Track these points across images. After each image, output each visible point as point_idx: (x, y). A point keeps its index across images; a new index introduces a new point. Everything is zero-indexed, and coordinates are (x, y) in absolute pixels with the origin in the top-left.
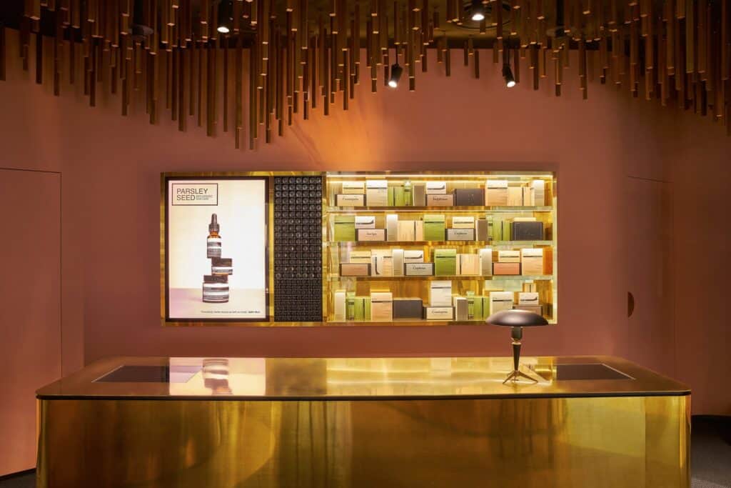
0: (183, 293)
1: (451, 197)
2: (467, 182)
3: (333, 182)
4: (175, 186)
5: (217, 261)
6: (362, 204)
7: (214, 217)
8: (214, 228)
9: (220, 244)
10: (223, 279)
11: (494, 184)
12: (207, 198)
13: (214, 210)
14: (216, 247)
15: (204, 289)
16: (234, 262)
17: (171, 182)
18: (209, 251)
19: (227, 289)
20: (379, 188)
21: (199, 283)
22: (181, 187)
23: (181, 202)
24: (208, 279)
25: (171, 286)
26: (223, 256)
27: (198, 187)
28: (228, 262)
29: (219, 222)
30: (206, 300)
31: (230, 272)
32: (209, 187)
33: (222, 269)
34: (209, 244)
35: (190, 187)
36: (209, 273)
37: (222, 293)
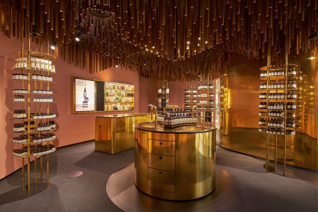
0: (79, 105)
1: (121, 88)
2: (123, 85)
4: (77, 80)
6: (109, 88)
7: (85, 88)
8: (85, 91)
9: (86, 94)
10: (87, 102)
11: (126, 86)
12: (83, 84)
14: (85, 95)
15: (83, 104)
16: (89, 99)
17: (76, 79)
18: (84, 96)
19: (87, 104)
20: (111, 85)
21: (82, 103)
23: (78, 84)
24: (84, 102)
25: (76, 104)
26: (87, 97)
27: (82, 81)
28: (88, 98)
30: (83, 107)
32: (84, 81)
33: (86, 100)
34: (84, 94)
35: (80, 81)
36: (84, 101)
37: (87, 105)
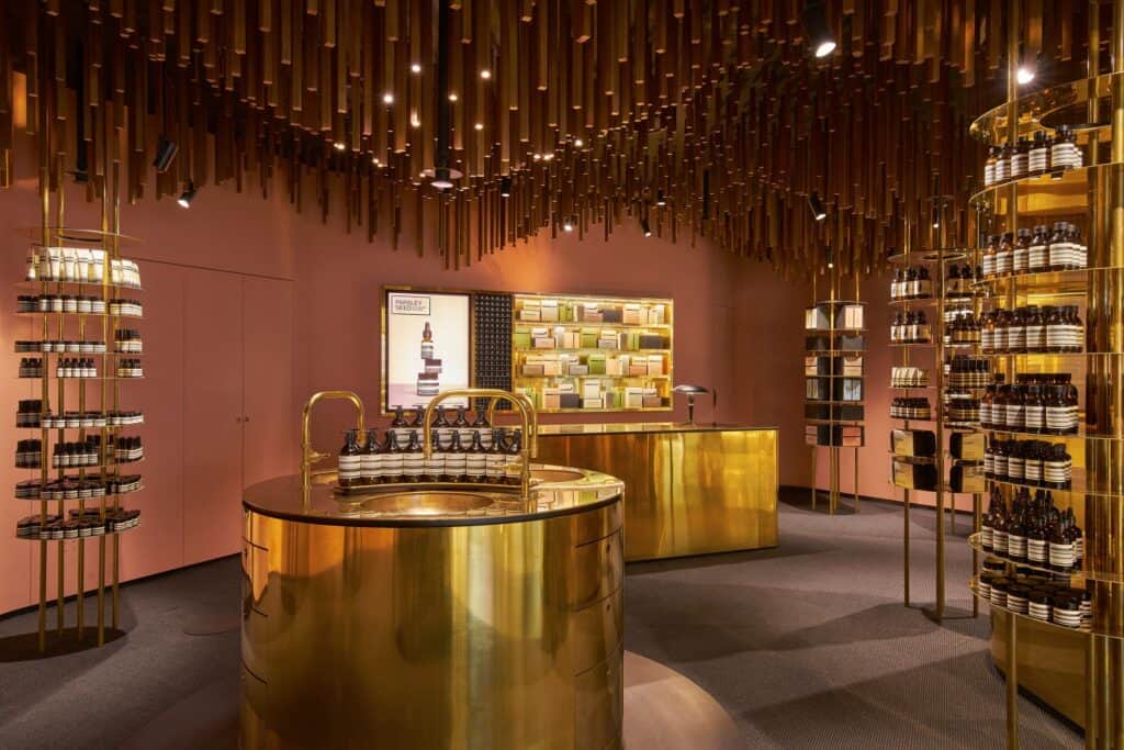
0: (401, 387)
1: (601, 315)
2: (611, 303)
3: (518, 300)
4: (394, 298)
5: (430, 361)
6: (538, 318)
7: (427, 325)
8: (427, 335)
9: (431, 347)
10: (434, 376)
11: (633, 308)
12: (421, 309)
13: (426, 319)
14: (428, 350)
15: (419, 385)
16: (443, 363)
17: (390, 294)
18: (423, 353)
19: (437, 384)
20: (550, 304)
21: (414, 380)
22: (399, 298)
23: (399, 311)
24: (422, 376)
25: (391, 381)
26: (435, 357)
27: (413, 299)
28: (438, 362)
29: (432, 329)
30: (419, 393)
31: (440, 371)
32: (424, 299)
33: (434, 368)
34: (422, 347)
35: (407, 299)
36: (423, 371)
37: (434, 388)
